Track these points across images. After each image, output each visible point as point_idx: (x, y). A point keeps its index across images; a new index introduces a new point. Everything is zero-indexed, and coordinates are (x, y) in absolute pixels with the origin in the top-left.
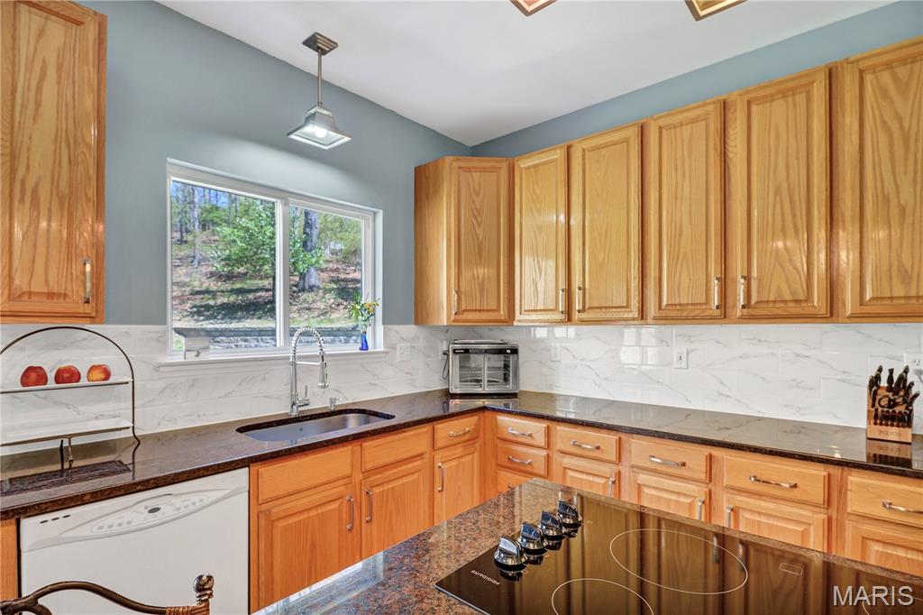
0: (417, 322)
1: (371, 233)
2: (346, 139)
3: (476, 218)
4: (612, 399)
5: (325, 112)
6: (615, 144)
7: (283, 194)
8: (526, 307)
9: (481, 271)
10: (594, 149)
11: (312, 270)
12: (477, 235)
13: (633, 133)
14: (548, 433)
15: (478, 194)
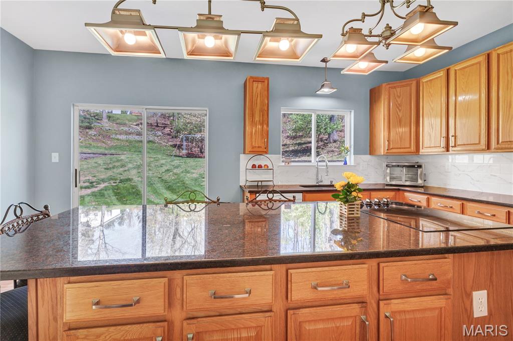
0: (371, 154)
1: (350, 120)
2: (335, 90)
3: (398, 108)
4: (481, 191)
5: (328, 83)
6: (473, 65)
7: (314, 110)
8: (425, 146)
9: (401, 130)
10: (460, 69)
11: (334, 132)
12: (399, 115)
13: (482, 59)
14: (428, 201)
15: (399, 97)
